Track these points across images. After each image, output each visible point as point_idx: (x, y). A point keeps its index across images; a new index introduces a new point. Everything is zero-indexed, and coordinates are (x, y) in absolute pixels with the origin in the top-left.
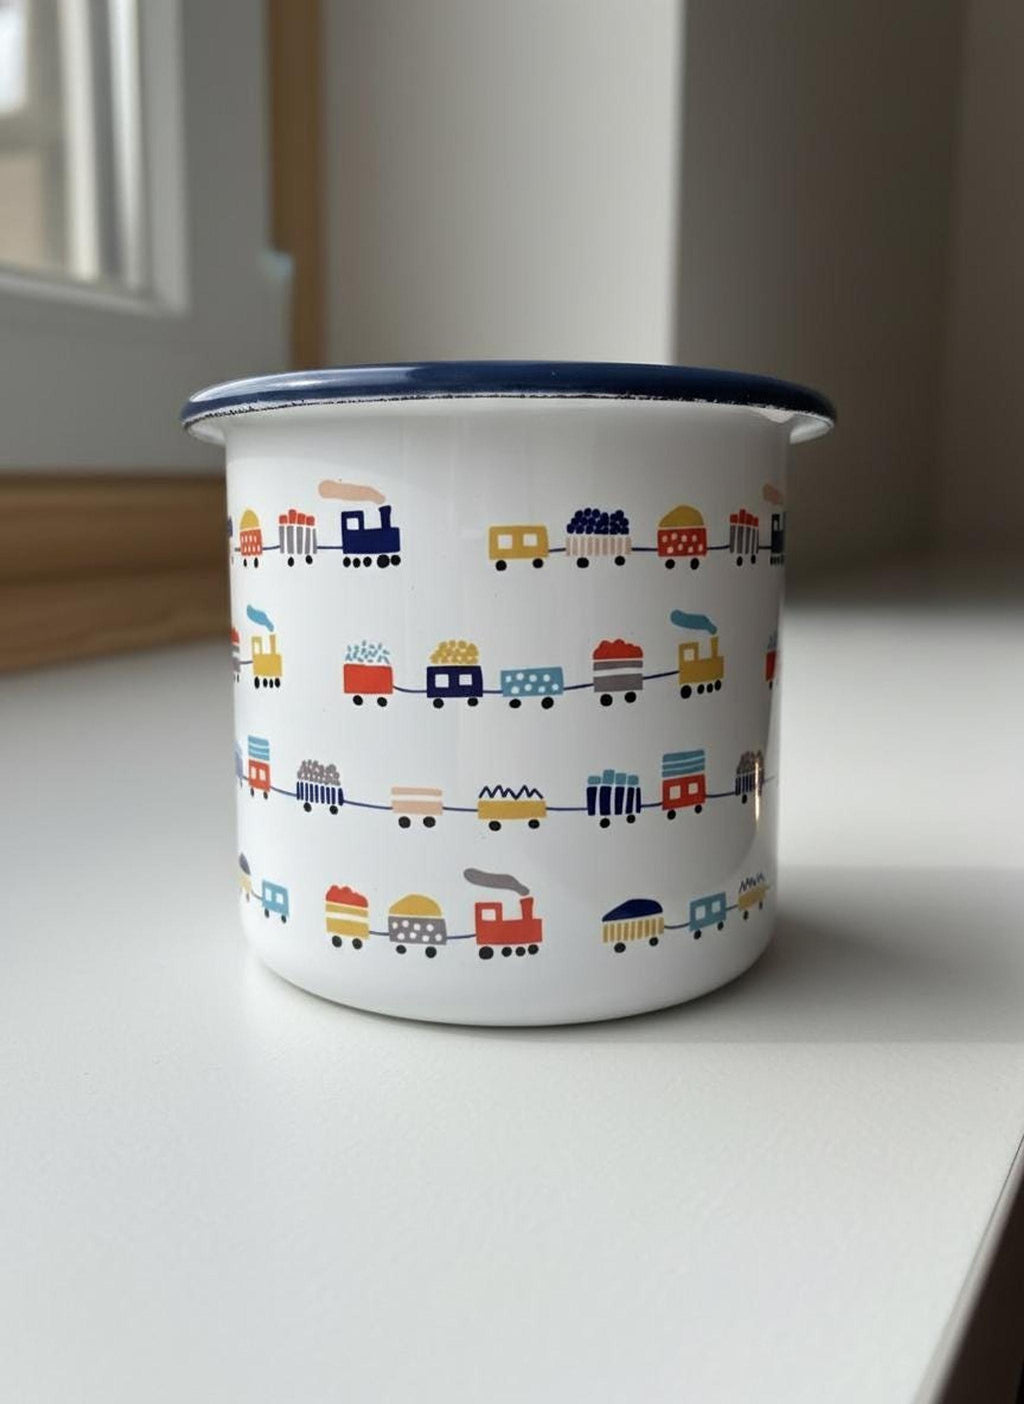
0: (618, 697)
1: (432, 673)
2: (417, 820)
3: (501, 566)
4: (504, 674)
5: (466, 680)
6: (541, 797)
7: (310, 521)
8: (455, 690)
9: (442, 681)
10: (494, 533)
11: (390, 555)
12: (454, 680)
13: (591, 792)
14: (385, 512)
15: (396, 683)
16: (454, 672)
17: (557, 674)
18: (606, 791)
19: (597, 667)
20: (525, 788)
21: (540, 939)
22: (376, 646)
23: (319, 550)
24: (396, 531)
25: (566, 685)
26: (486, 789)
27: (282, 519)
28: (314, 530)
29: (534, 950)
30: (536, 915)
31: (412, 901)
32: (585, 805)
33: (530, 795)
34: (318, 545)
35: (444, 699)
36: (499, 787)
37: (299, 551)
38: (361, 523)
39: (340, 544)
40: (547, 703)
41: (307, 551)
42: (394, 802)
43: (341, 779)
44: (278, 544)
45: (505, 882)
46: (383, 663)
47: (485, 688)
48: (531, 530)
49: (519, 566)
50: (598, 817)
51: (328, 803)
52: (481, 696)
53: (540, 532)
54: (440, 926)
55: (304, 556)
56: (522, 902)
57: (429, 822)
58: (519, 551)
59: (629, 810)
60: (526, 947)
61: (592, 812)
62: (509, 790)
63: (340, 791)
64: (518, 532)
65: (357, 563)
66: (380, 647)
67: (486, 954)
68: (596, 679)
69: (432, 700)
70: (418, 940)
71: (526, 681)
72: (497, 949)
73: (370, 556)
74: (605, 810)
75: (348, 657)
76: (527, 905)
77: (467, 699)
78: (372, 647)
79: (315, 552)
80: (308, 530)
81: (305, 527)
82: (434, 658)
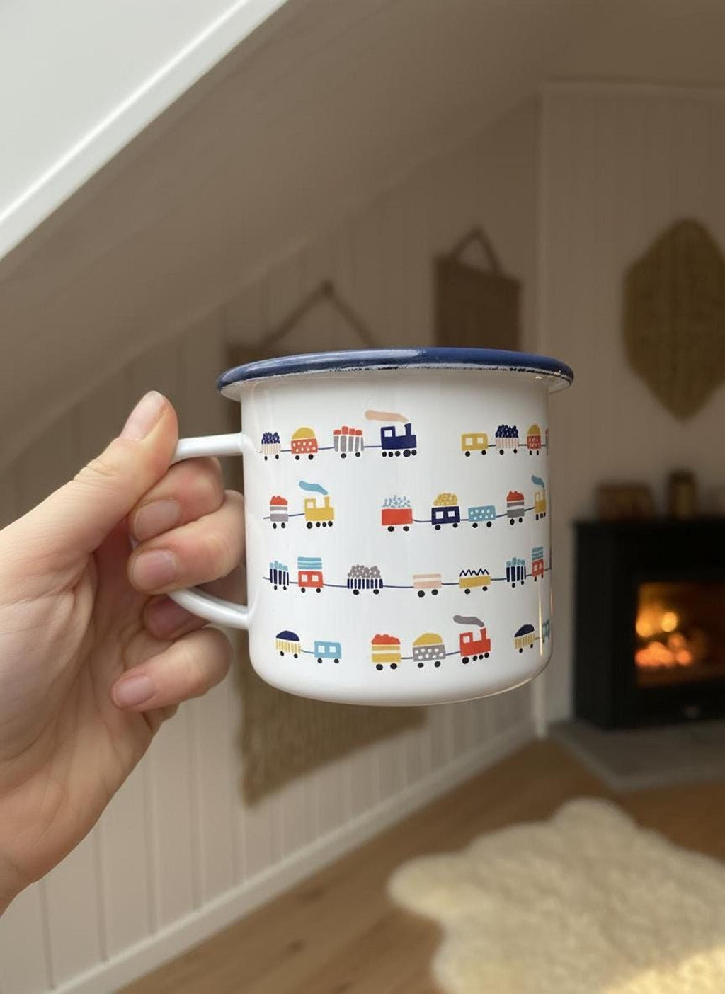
0: (516, 519)
1: (434, 511)
2: (428, 592)
3: (468, 454)
4: (470, 510)
5: (451, 514)
6: (488, 573)
7: (359, 433)
8: (446, 520)
9: (440, 515)
10: (464, 437)
11: (411, 450)
12: (446, 515)
13: (508, 569)
14: (408, 427)
15: (414, 517)
16: (446, 510)
17: (492, 508)
18: (513, 568)
19: (509, 505)
20: (481, 570)
21: (489, 650)
22: (402, 498)
23: (365, 449)
24: (414, 436)
25: (497, 515)
26: (463, 572)
27: (337, 432)
28: (362, 438)
29: (487, 656)
30: (488, 637)
31: (427, 637)
32: (506, 577)
33: (483, 573)
34: (364, 445)
35: (440, 525)
36: (469, 570)
37: (351, 449)
38: (394, 433)
39: (381, 445)
40: (489, 525)
41: (357, 449)
42: (415, 583)
43: (381, 574)
44: (333, 446)
45: (474, 621)
46: (406, 507)
47: (461, 518)
48: (480, 435)
49: (475, 453)
50: (511, 582)
51: (372, 587)
52: (459, 522)
53: (484, 436)
54: (442, 648)
55: (354, 452)
56: (481, 630)
57: (435, 592)
58: (475, 446)
59: (522, 579)
60: (483, 654)
61: (508, 581)
62: (474, 571)
63: (381, 581)
64: (475, 437)
65: (391, 455)
66: (405, 498)
67: (466, 661)
68: (508, 511)
69: (434, 526)
70: (430, 658)
71: (480, 513)
72: (471, 657)
73: (399, 450)
74: (513, 580)
75: (385, 505)
76: (484, 632)
77: (452, 524)
78: (399, 499)
79: (362, 450)
80: (357, 439)
81: (355, 437)
82: (436, 503)
